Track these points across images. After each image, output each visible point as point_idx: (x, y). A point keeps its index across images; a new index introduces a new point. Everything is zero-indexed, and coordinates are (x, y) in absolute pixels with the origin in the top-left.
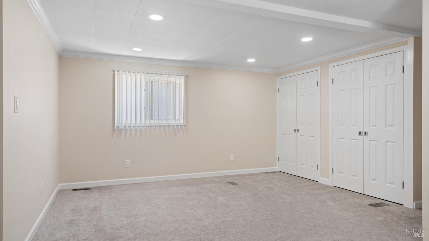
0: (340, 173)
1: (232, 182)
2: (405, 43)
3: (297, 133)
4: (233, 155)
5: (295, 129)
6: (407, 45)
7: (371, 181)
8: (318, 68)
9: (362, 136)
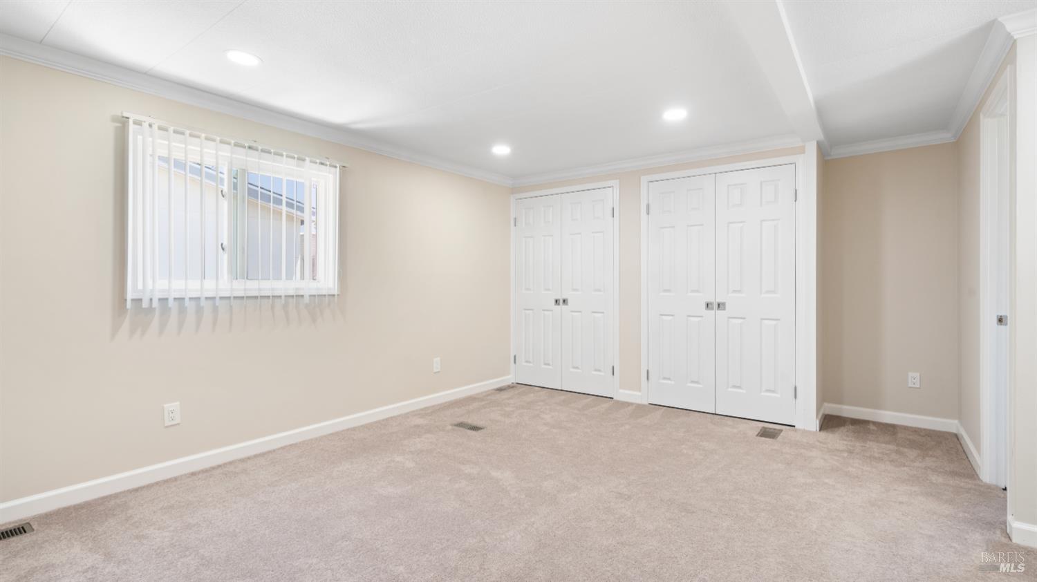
0: (664, 378)
1: (462, 423)
2: (802, 150)
3: (562, 307)
4: (439, 359)
5: (557, 298)
6: (804, 153)
7: (730, 389)
8: (615, 183)
9: (712, 309)
